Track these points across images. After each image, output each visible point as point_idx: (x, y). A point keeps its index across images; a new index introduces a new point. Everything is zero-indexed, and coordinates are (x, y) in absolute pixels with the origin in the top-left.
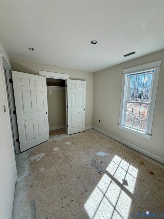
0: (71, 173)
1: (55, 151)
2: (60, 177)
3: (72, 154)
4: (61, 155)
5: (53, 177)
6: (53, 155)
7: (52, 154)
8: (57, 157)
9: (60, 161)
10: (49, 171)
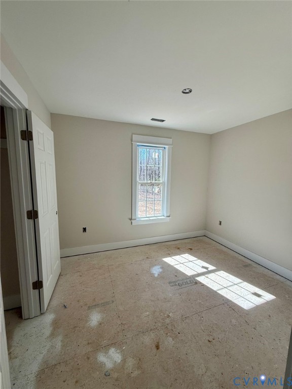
0: (200, 320)
1: (124, 360)
2: (213, 341)
3: (148, 313)
4: (148, 339)
5: (217, 358)
6: (139, 367)
7: (136, 373)
8: (155, 350)
9: (169, 342)
10: (204, 370)
